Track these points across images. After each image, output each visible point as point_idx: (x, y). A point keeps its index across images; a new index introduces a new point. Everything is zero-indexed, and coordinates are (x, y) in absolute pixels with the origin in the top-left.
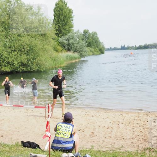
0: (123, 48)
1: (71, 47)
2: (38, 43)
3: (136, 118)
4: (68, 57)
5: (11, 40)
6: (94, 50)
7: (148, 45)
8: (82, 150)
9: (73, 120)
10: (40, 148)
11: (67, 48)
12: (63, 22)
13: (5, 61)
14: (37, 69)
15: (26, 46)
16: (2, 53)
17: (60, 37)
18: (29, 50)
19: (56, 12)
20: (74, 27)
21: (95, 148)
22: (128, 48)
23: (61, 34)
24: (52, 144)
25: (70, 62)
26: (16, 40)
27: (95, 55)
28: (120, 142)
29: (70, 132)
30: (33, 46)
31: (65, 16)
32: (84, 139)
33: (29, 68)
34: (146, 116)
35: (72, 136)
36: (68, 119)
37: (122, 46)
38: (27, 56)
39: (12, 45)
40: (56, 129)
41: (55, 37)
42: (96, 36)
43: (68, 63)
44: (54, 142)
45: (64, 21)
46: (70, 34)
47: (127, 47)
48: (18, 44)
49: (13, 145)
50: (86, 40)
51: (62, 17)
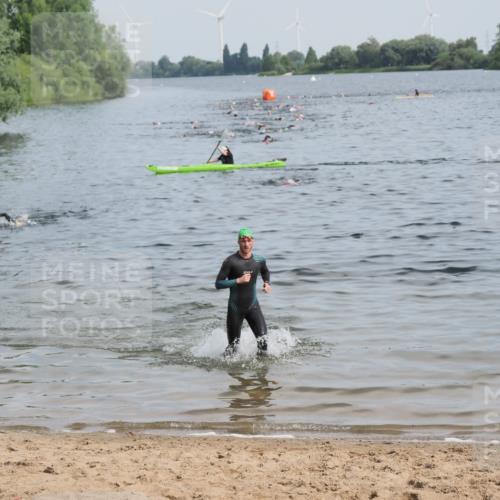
0: (236, 64)
3: (308, 477)
7: (384, 49)
22: (267, 65)
34: (366, 461)
37: (232, 52)
47: (260, 56)
50: (15, 10)
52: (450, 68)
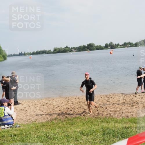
0: (21, 54)
7: (39, 52)
22: (24, 54)
52: (48, 53)
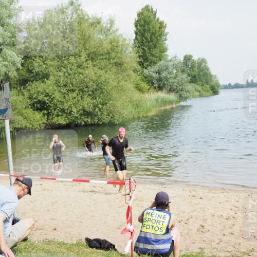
1: (164, 84)
2: (109, 77)
4: (159, 101)
5: (66, 74)
6: (202, 88)
8: (184, 255)
9: (170, 205)
10: (116, 250)
11: (157, 85)
12: (151, 44)
13: (58, 107)
14: (108, 120)
15: (91, 83)
16: (54, 94)
17: (146, 68)
18: (96, 90)
19: (138, 27)
20: (168, 51)
21: (206, 251)
23: (147, 63)
24: (136, 244)
25: (163, 108)
26: (75, 74)
27: (203, 96)
28: (248, 242)
29: (166, 224)
30: (102, 84)
31: (153, 34)
32: (187, 236)
33: (96, 118)
35: (168, 231)
36: (161, 203)
38: (93, 98)
39: (69, 82)
40: (143, 219)
41: (137, 68)
42: (205, 66)
43: (159, 110)
44: (139, 240)
45: (152, 41)
46: (162, 62)
48: (78, 81)
49: (73, 244)
51: (148, 35)
